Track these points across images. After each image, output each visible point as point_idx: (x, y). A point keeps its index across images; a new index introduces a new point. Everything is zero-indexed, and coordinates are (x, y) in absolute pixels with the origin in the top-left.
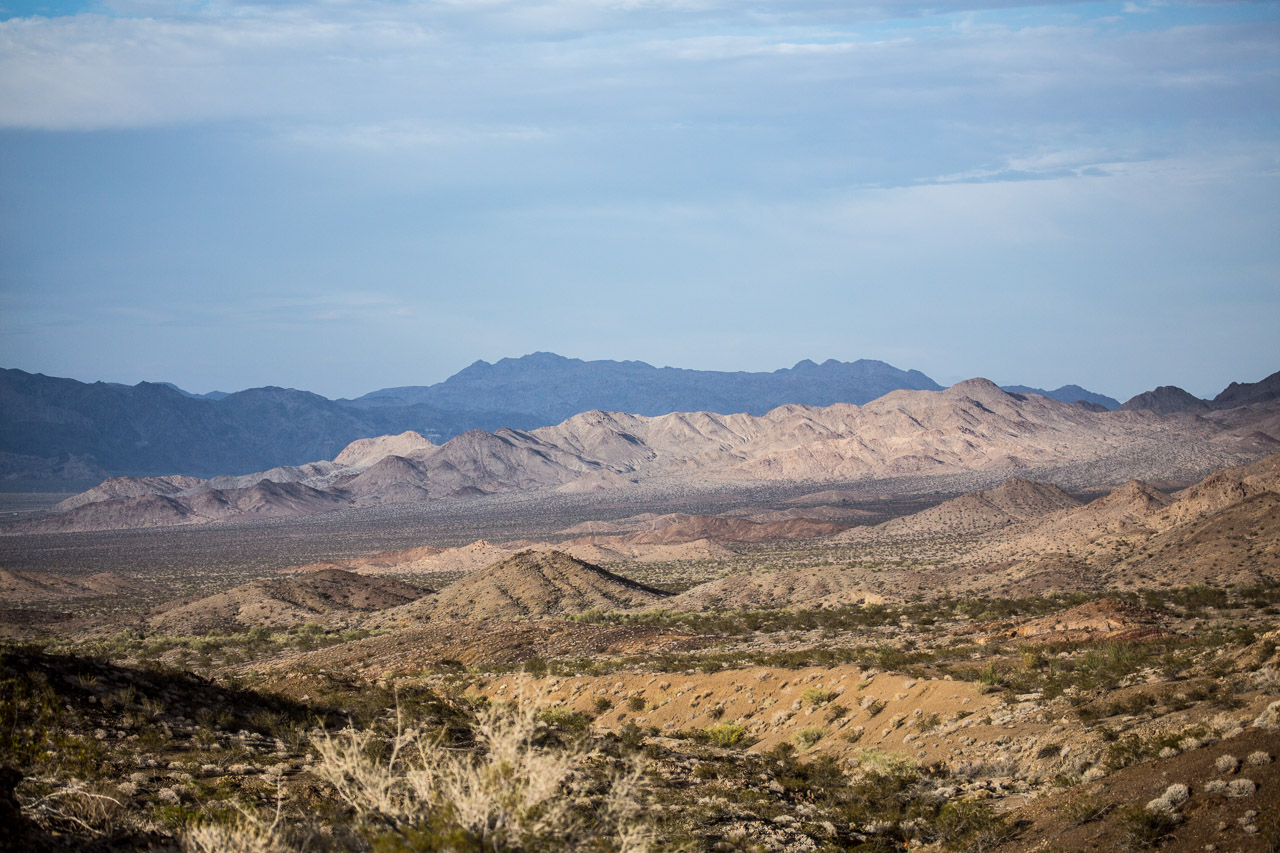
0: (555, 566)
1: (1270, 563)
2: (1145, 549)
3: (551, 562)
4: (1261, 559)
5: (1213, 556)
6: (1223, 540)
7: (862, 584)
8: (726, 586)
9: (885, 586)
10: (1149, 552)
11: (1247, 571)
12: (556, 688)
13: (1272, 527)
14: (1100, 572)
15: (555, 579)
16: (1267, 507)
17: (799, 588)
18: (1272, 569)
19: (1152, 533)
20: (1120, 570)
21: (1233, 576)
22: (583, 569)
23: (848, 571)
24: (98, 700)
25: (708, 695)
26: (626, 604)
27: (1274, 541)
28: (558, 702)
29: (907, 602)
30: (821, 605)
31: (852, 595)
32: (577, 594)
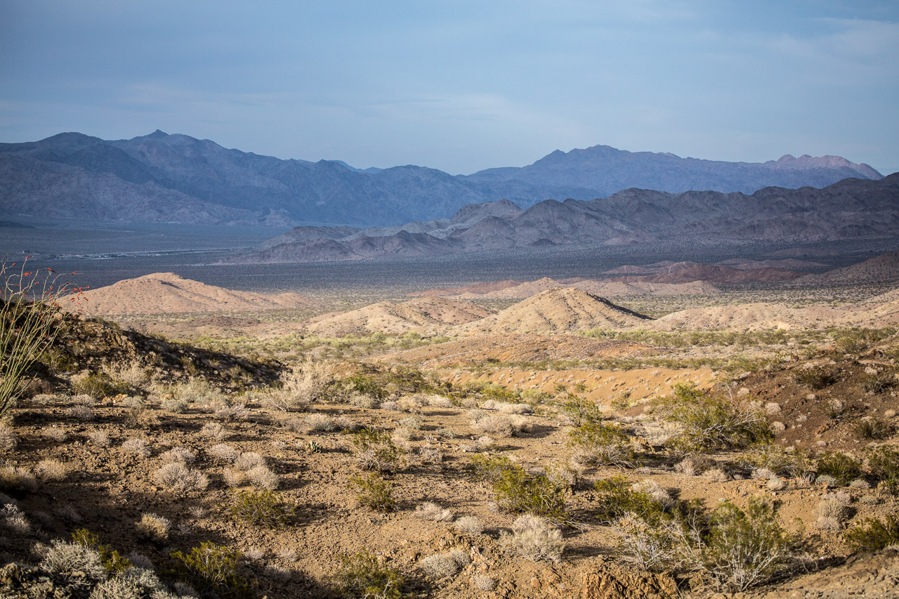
0: (576, 298)
8: (688, 315)
12: (533, 377)
15: (575, 307)
17: (736, 317)
22: (594, 301)
23: (770, 307)
25: (623, 384)
26: (622, 324)
28: (534, 386)
29: (806, 329)
30: (748, 329)
31: (770, 323)
32: (589, 317)
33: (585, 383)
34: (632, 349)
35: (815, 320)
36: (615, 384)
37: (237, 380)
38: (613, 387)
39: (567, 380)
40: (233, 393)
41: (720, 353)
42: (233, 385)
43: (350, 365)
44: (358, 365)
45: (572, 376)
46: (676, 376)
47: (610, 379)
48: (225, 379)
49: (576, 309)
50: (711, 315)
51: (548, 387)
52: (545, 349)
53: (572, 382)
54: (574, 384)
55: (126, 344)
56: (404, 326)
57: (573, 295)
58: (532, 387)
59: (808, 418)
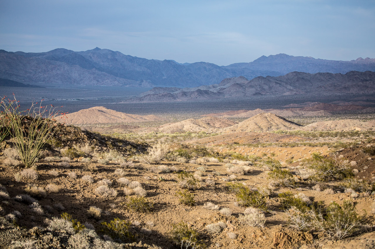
7: (356, 125)
8: (318, 124)
9: (362, 125)
12: (253, 150)
15: (271, 121)
17: (338, 125)
22: (279, 118)
23: (352, 121)
24: (122, 148)
25: (290, 153)
26: (290, 128)
28: (253, 154)
29: (368, 130)
30: (343, 130)
31: (352, 128)
32: (277, 125)
33: (275, 153)
34: (294, 138)
35: (371, 126)
36: (287, 153)
37: (129, 151)
38: (286, 154)
39: (267, 151)
40: (128, 156)
41: (332, 140)
42: (128, 153)
43: (176, 145)
44: (180, 145)
45: (269, 149)
46: (313, 150)
47: (285, 151)
48: (124, 151)
49: (271, 122)
50: (328, 124)
51: (259, 154)
52: (258, 138)
53: (269, 152)
54: (270, 153)
55: (84, 136)
56: (199, 129)
57: (270, 116)
58: (252, 154)
59: (368, 167)
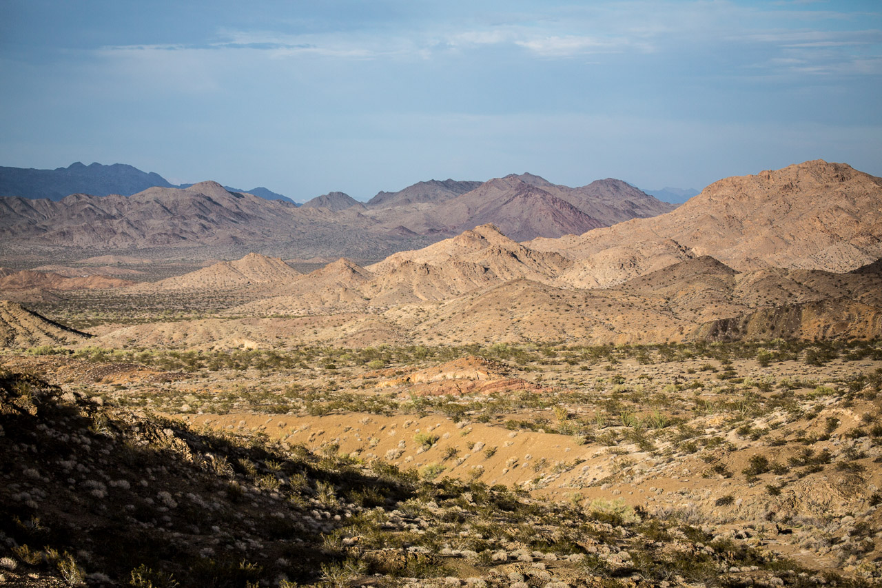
0: (10, 312)
1: (528, 329)
2: (438, 315)
3: (7, 309)
4: (521, 326)
5: (488, 322)
6: (493, 311)
8: (138, 331)
10: (441, 317)
11: (512, 334)
13: (526, 303)
14: (408, 330)
15: (11, 322)
16: (521, 289)
17: (191, 334)
18: (530, 333)
19: (441, 304)
20: (422, 329)
21: (503, 336)
22: (30, 315)
23: (225, 323)
26: (63, 341)
27: (529, 313)
29: (275, 347)
30: (213, 348)
31: (236, 341)
32: (27, 333)
35: (274, 337)
50: (163, 332)
